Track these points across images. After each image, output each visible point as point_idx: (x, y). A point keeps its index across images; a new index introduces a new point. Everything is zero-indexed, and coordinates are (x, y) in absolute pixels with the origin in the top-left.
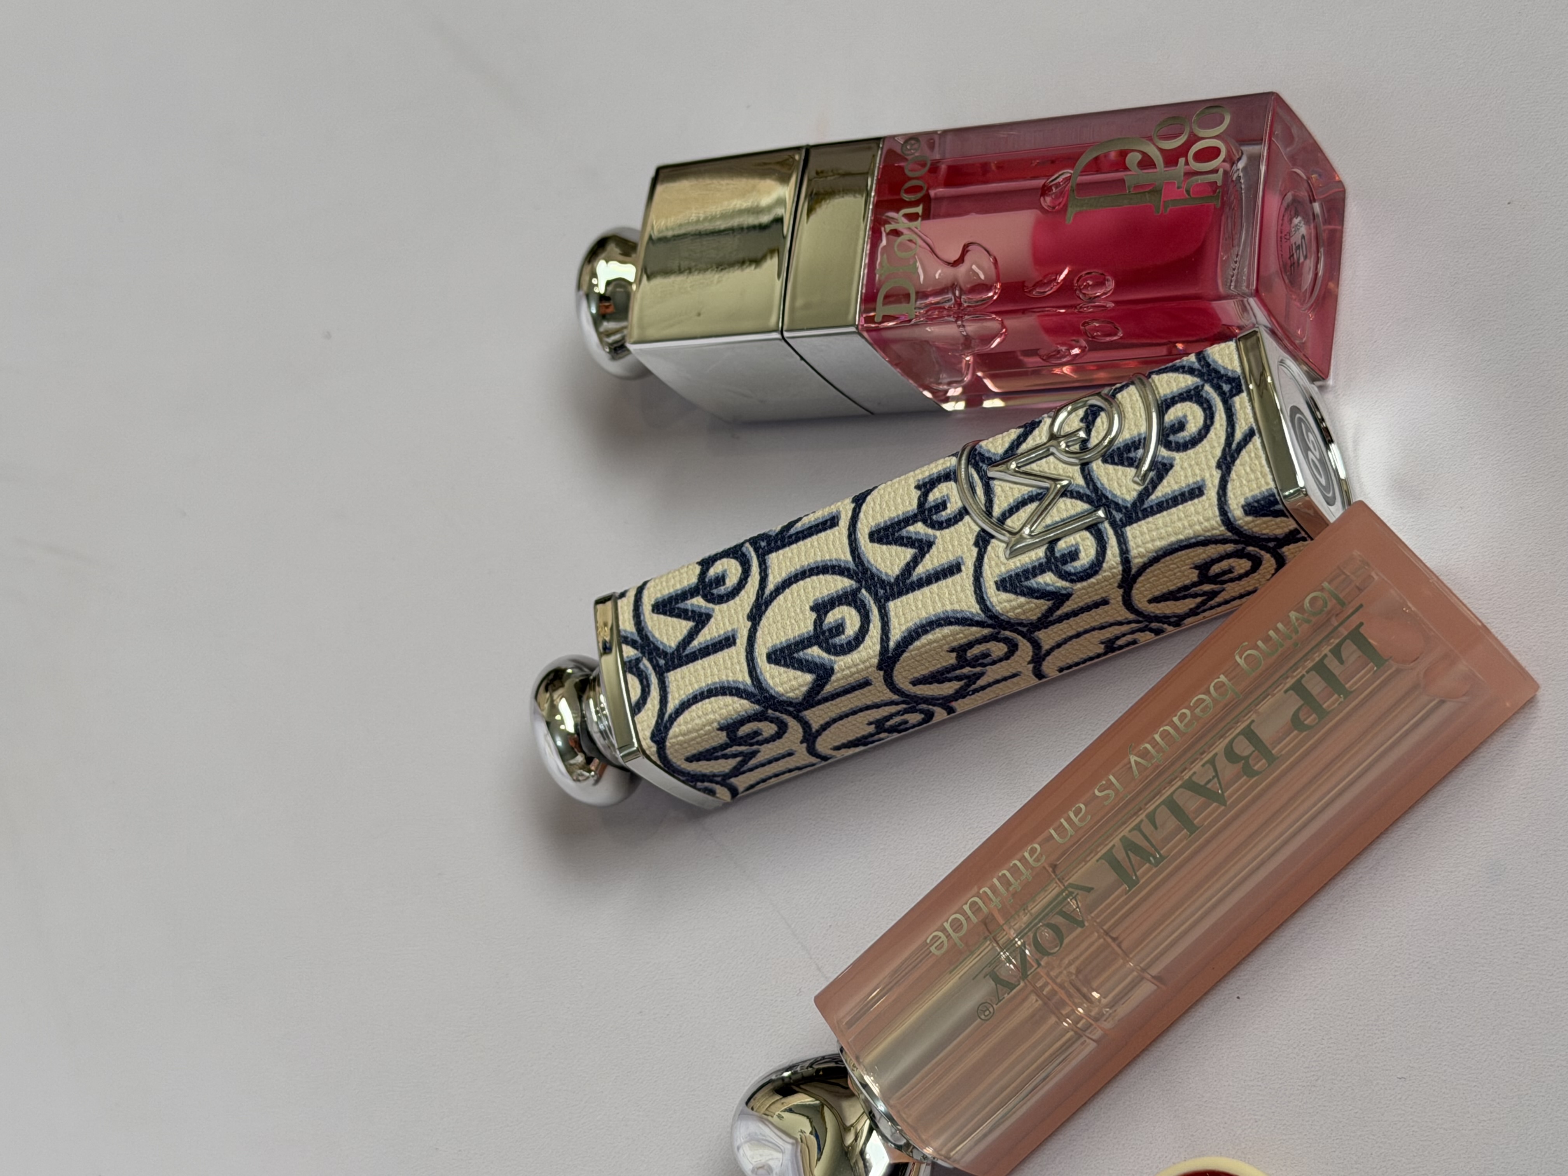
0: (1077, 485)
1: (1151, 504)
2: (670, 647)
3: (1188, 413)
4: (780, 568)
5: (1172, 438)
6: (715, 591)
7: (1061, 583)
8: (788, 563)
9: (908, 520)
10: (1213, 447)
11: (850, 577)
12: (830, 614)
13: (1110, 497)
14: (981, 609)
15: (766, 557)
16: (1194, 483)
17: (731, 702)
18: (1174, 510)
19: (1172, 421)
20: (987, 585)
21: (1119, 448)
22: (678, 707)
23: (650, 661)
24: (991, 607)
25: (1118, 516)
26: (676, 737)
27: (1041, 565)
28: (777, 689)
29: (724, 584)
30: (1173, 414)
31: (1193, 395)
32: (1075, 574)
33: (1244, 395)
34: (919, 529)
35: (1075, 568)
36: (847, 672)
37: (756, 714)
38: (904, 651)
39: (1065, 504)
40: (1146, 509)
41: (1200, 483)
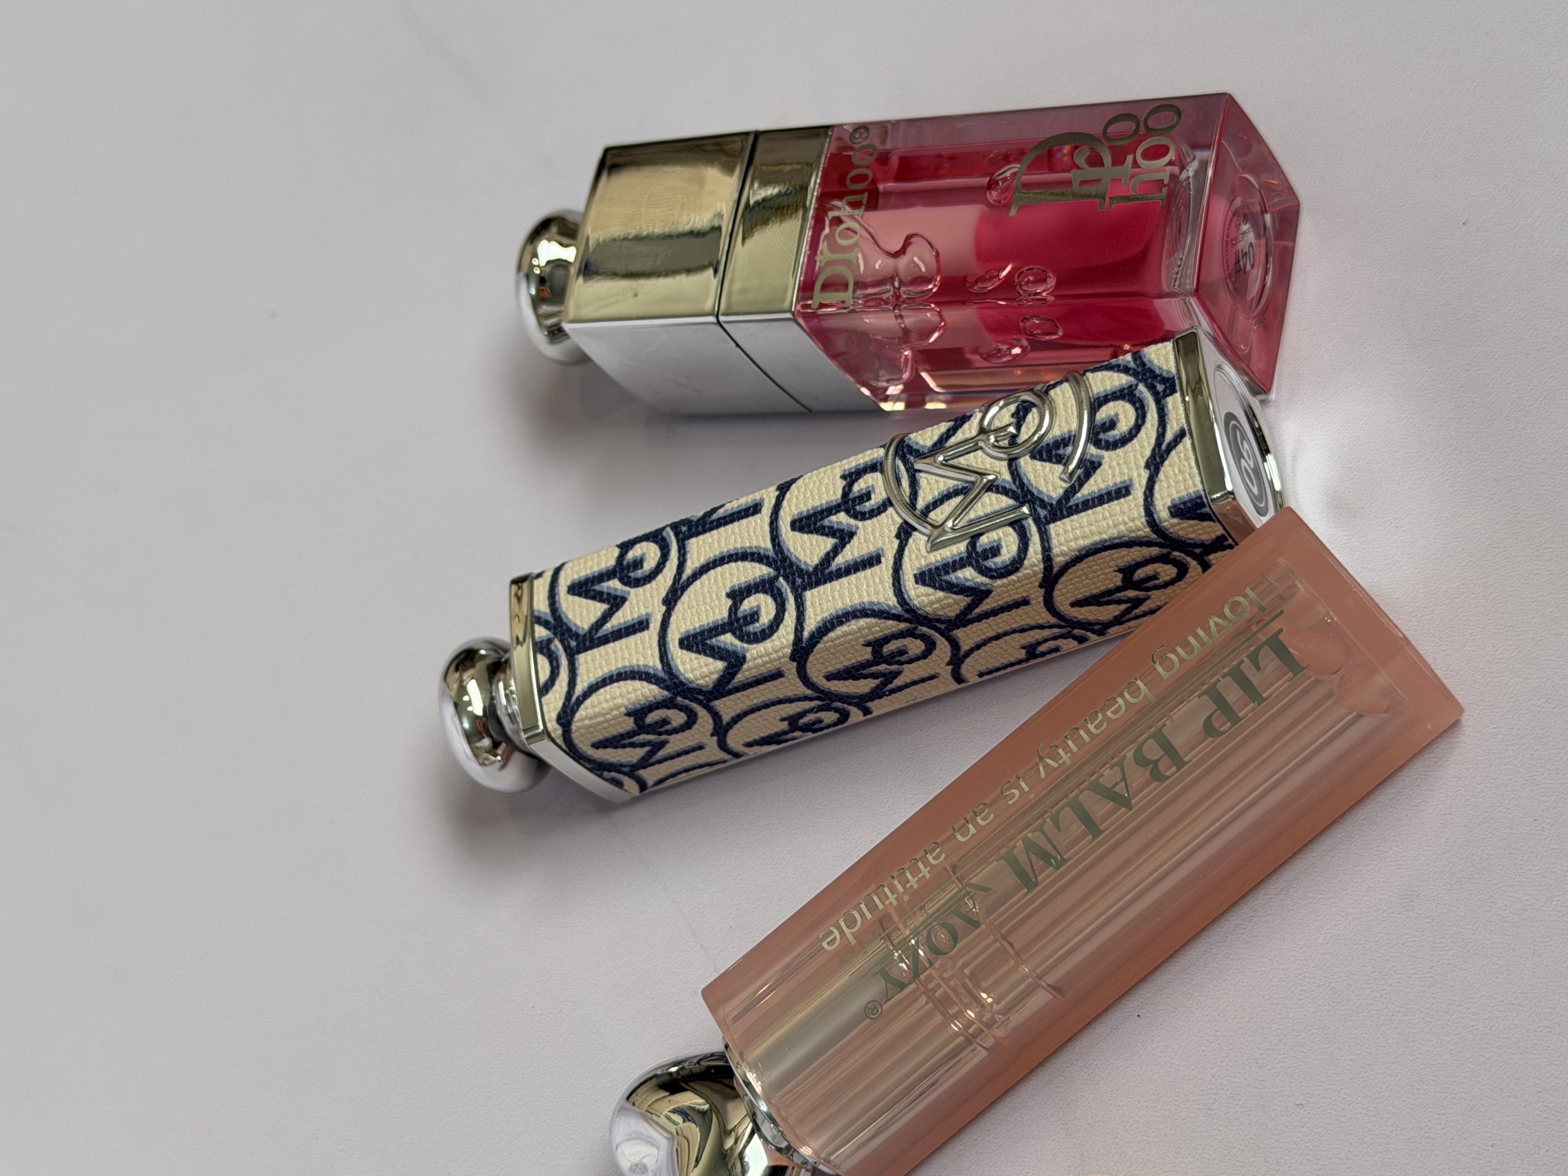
0: (1004, 480)
1: (1077, 502)
2: (583, 629)
3: (1120, 412)
4: (699, 553)
5: (1102, 436)
6: (632, 575)
7: (981, 579)
8: (708, 549)
9: (832, 510)
10: (1142, 447)
11: (769, 565)
12: (746, 602)
13: (1035, 493)
14: (898, 602)
15: (686, 542)
16: (1122, 483)
17: (639, 686)
18: (1099, 509)
19: (1103, 419)
20: (906, 577)
21: (1048, 445)
22: (586, 689)
23: (562, 641)
24: (908, 601)
25: (1043, 513)
26: (582, 720)
27: (961, 559)
28: (687, 676)
29: (642, 567)
30: (1103, 414)
31: (1126, 394)
32: (995, 570)
33: (1178, 395)
34: (841, 519)
35: (995, 564)
36: (759, 661)
37: (664, 701)
38: (818, 642)
39: (990, 499)
40: (1071, 507)
41: (1128, 483)
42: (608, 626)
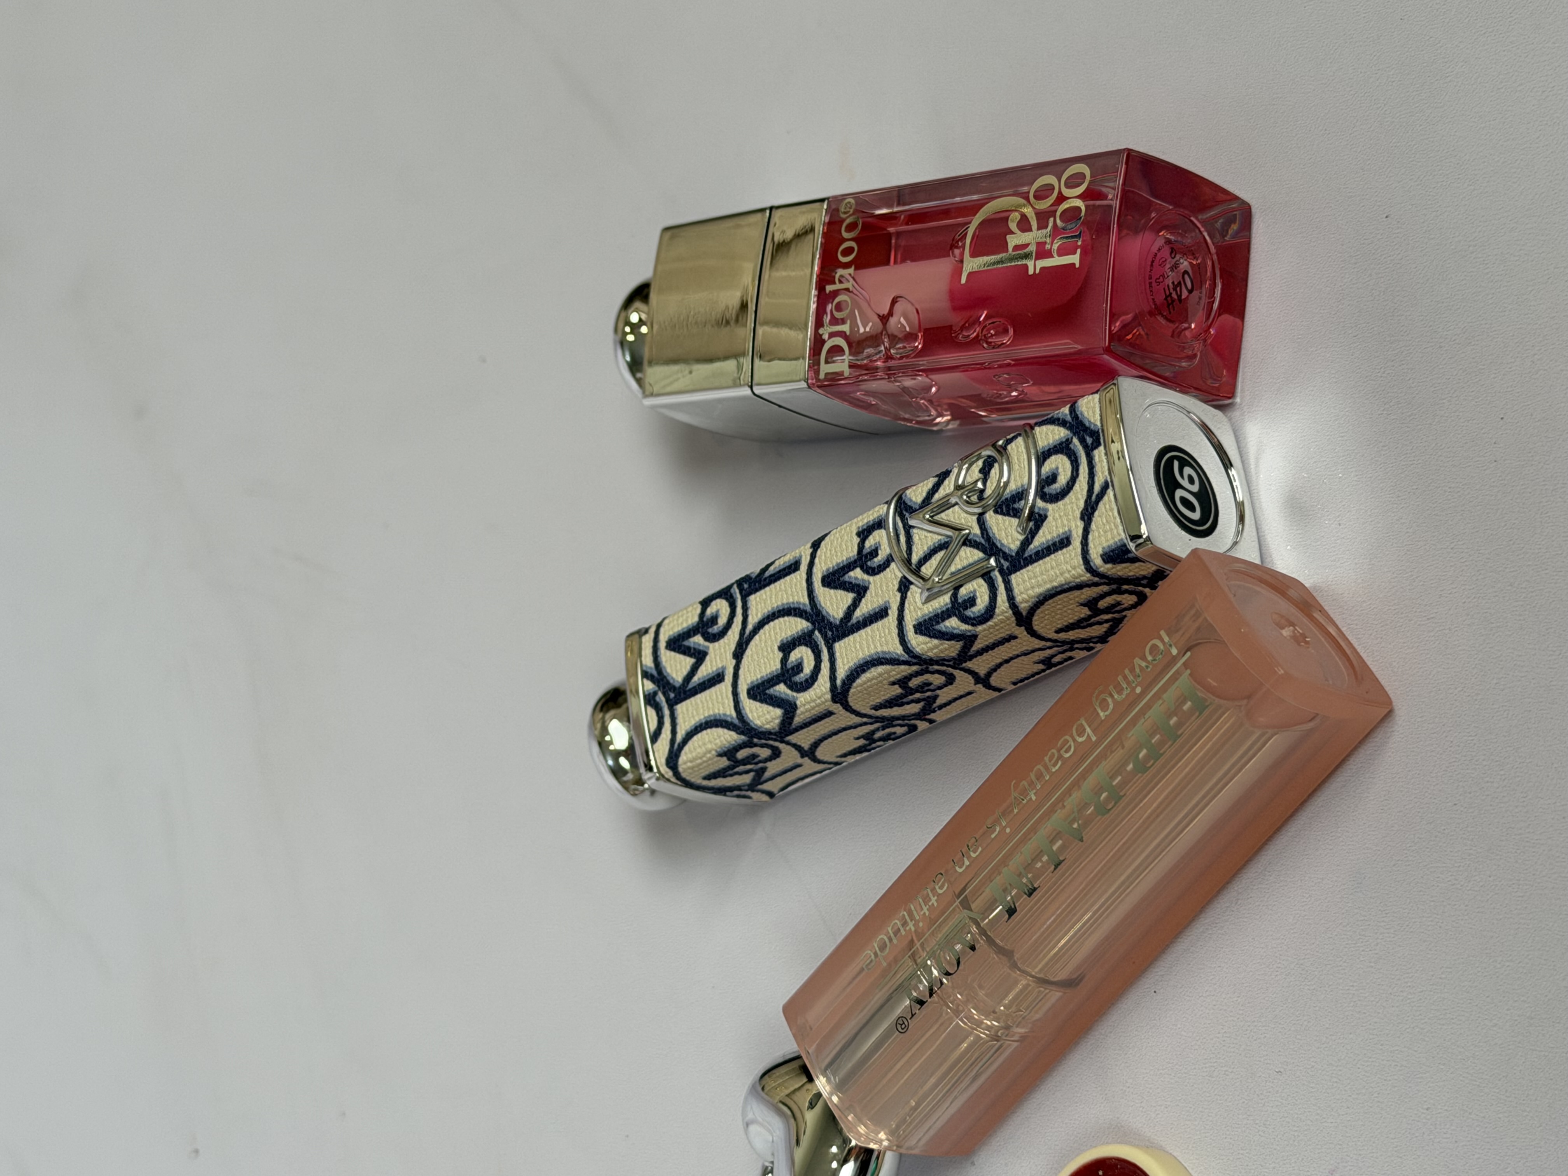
0: (975, 535)
1: (1030, 553)
2: (678, 681)
3: (1060, 466)
4: (757, 610)
5: (1046, 490)
6: (710, 630)
7: (964, 627)
8: (763, 605)
9: (850, 566)
10: (1077, 499)
11: (807, 619)
12: (792, 654)
13: (999, 545)
14: (904, 650)
15: (747, 599)
16: (1063, 533)
17: (722, 733)
18: (1048, 559)
19: (1047, 473)
20: (908, 628)
21: (1006, 499)
22: (684, 736)
23: (664, 694)
24: (911, 649)
25: (1006, 564)
26: (685, 763)
27: (948, 609)
28: (755, 723)
29: (717, 623)
30: (1049, 466)
31: (1063, 448)
32: (974, 619)
33: (1102, 448)
35: (974, 613)
36: (808, 707)
37: (744, 743)
38: (850, 688)
39: (965, 553)
40: (1026, 558)
41: (1068, 533)
42: (696, 679)
